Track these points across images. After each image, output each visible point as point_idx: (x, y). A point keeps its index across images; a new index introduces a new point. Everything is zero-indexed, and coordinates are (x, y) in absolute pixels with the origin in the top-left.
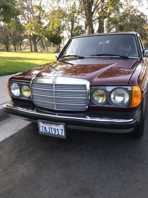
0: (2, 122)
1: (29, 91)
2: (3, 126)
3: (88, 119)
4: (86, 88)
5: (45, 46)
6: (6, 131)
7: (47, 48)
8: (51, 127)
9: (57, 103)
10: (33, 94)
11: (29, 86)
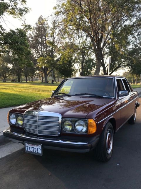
0: (2, 146)
1: (22, 120)
2: (2, 149)
3: (61, 141)
4: (59, 120)
5: (56, 77)
6: (3, 153)
7: (58, 79)
8: (33, 147)
9: (39, 130)
10: (24, 123)
11: (22, 116)
